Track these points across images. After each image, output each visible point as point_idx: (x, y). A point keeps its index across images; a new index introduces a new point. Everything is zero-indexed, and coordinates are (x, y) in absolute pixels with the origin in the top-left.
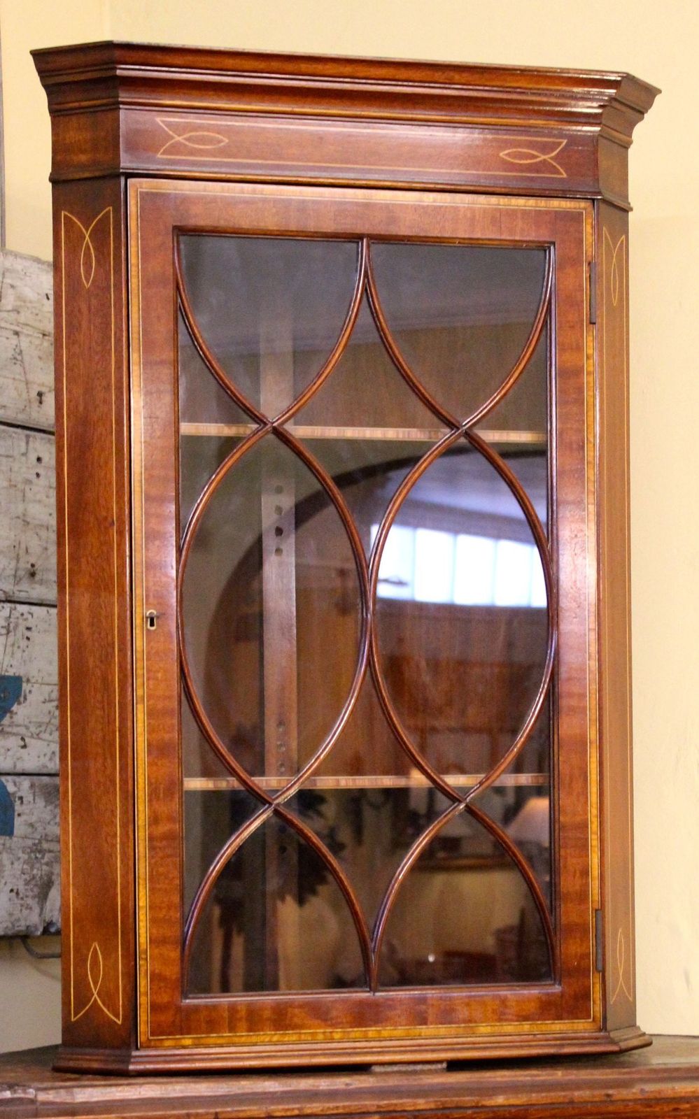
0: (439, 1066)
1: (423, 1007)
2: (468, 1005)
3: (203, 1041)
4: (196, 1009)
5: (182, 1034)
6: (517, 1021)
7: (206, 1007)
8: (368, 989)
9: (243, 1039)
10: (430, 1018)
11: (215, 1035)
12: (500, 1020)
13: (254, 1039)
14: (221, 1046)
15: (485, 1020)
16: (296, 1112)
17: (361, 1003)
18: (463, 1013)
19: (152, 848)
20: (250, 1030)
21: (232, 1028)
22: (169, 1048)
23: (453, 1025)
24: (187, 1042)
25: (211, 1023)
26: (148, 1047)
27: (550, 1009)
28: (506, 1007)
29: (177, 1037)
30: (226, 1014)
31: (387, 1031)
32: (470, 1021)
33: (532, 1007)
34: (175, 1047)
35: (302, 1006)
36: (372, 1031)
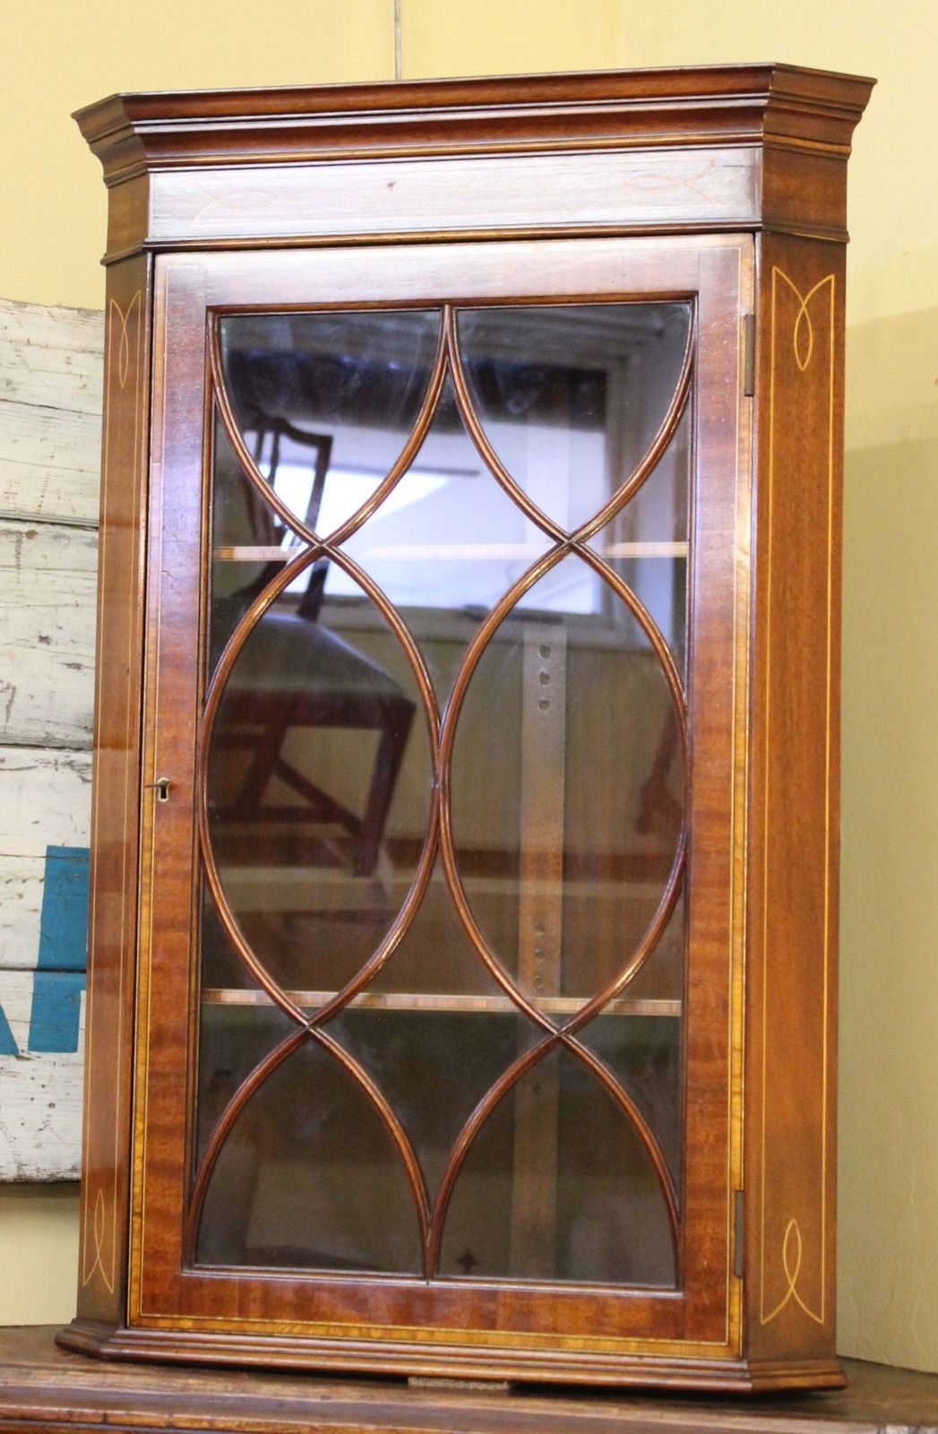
0: (499, 1387)
1: (491, 1306)
2: (553, 1308)
3: (207, 1325)
4: (200, 1283)
5: (181, 1313)
6: (620, 1335)
7: (213, 1281)
8: (420, 1275)
9: (257, 1327)
10: (500, 1322)
11: (220, 1318)
12: (595, 1332)
13: (269, 1328)
14: (229, 1333)
15: (575, 1330)
16: (205, 1425)
17: (409, 1293)
18: (545, 1318)
19: (153, 1075)
20: (265, 1315)
21: (243, 1312)
22: (163, 1329)
23: (532, 1334)
24: (187, 1324)
25: (218, 1302)
26: (139, 1326)
27: (668, 1322)
28: (606, 1315)
29: (175, 1316)
30: (236, 1294)
31: (441, 1332)
32: (554, 1330)
33: (643, 1318)
34: (171, 1330)
35: (333, 1290)
36: (422, 1331)
